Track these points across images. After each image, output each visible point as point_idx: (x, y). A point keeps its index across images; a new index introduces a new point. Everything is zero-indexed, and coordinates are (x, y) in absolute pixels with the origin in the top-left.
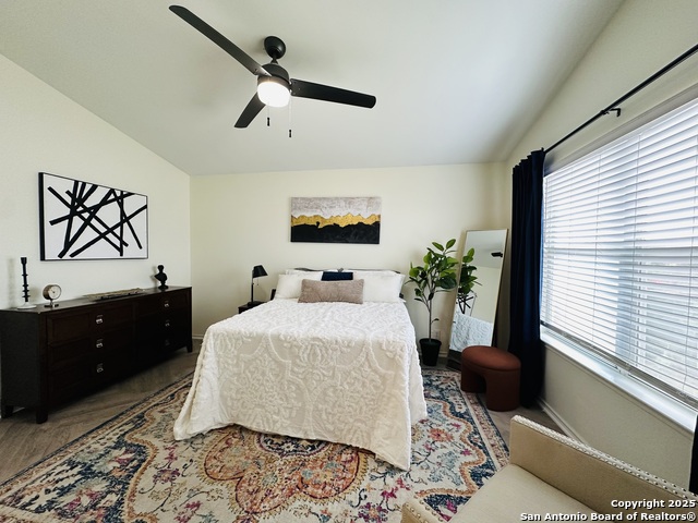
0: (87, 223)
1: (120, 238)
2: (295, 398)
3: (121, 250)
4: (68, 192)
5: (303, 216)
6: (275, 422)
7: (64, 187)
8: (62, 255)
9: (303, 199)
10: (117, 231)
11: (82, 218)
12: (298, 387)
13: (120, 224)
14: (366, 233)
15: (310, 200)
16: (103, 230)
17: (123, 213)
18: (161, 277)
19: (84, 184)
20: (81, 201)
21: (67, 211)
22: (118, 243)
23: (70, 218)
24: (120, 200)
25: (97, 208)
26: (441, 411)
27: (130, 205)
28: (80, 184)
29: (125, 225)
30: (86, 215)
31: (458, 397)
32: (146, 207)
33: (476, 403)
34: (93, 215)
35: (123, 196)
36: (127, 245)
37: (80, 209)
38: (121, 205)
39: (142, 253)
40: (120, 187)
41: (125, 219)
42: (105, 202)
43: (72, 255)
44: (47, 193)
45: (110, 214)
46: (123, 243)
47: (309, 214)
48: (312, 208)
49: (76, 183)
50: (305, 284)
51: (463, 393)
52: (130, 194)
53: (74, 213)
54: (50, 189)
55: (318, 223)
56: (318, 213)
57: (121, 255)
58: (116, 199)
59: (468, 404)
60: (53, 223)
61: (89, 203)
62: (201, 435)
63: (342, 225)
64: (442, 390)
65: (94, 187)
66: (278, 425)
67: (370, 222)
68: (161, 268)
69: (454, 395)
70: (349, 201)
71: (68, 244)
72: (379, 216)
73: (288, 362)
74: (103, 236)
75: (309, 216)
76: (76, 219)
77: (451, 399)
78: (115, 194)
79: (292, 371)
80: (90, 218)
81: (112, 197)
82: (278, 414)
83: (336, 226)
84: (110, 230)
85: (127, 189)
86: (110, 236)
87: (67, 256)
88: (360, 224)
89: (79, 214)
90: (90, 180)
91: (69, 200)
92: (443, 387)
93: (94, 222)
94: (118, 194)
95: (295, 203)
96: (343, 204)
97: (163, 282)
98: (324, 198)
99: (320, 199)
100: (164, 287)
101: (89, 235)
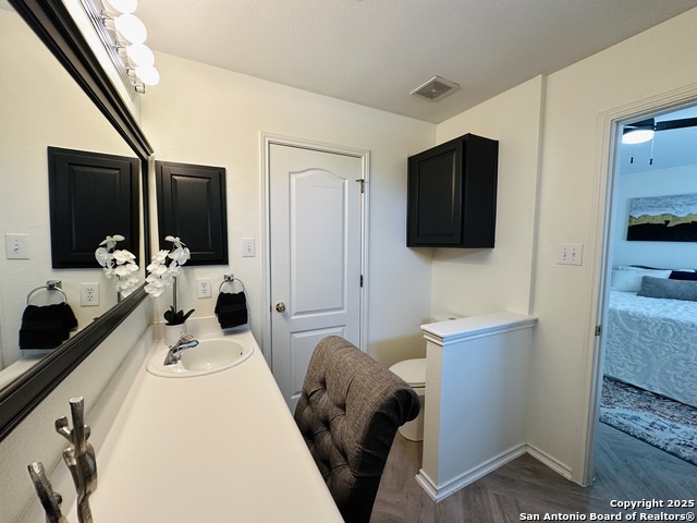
2: (641, 360)
5: (645, 216)
6: (618, 371)
12: (644, 352)
47: (654, 213)
48: (659, 207)
50: (645, 280)
55: (668, 222)
56: (669, 211)
66: (622, 374)
73: (636, 333)
75: (654, 215)
79: (639, 339)
82: (623, 366)
95: (634, 203)
99: (672, 198)
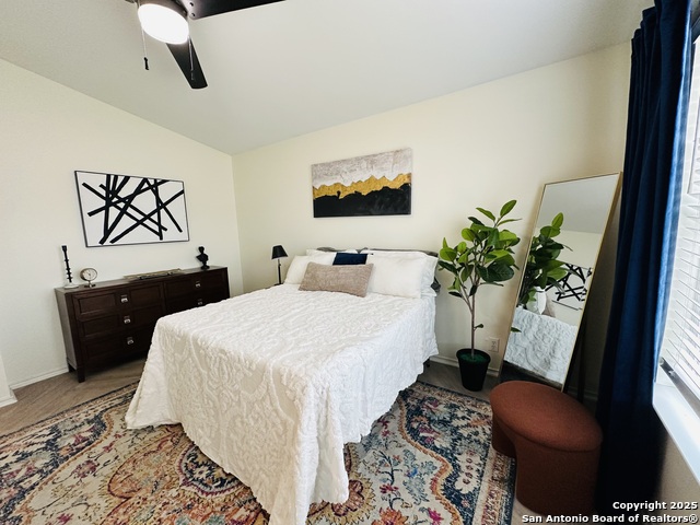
0: (123, 212)
1: (159, 224)
3: (160, 235)
4: (102, 186)
5: (323, 186)
7: (97, 182)
8: (102, 242)
9: (323, 165)
10: (155, 217)
11: (118, 208)
12: (214, 404)
13: (157, 211)
14: (394, 200)
15: (329, 165)
16: (140, 217)
17: (158, 200)
18: (203, 258)
19: (116, 177)
20: (115, 193)
21: (103, 203)
22: (156, 228)
23: (106, 209)
24: (154, 188)
25: (131, 197)
26: (428, 479)
27: (165, 193)
28: (112, 177)
29: (162, 211)
30: (122, 205)
31: (477, 459)
32: (182, 192)
33: (502, 480)
34: (128, 205)
35: (157, 184)
36: (166, 230)
37: (115, 200)
38: (156, 193)
39: (183, 236)
40: (152, 176)
41: (161, 205)
42: (139, 191)
43: (112, 242)
44: (82, 188)
45: (146, 202)
46: (161, 228)
47: (329, 183)
48: (332, 174)
49: (109, 176)
51: (492, 452)
52: (164, 181)
53: (109, 204)
54: (84, 185)
55: (339, 193)
56: (339, 180)
57: (161, 238)
58: (150, 187)
59: (486, 478)
60: (91, 214)
61: (122, 194)
62: (150, 429)
63: (364, 194)
64: (460, 437)
65: (127, 179)
67: (397, 185)
68: (201, 249)
69: (472, 453)
70: (372, 160)
71: (107, 232)
72: (409, 176)
73: (204, 372)
74: (140, 222)
75: (329, 184)
76: (112, 209)
77: (462, 460)
78: (148, 183)
79: (208, 384)
80: (125, 208)
81: (146, 186)
82: (202, 429)
83: (358, 194)
84: (148, 217)
85: (160, 177)
86: (147, 222)
87: (107, 242)
88: (386, 189)
89: (115, 205)
90: (122, 172)
91: (103, 193)
92: (465, 432)
93: (130, 210)
94: (152, 182)
95: (317, 170)
96: (364, 164)
97: (205, 263)
98: (344, 161)
99: (339, 162)
100: (205, 267)
101: (126, 222)
